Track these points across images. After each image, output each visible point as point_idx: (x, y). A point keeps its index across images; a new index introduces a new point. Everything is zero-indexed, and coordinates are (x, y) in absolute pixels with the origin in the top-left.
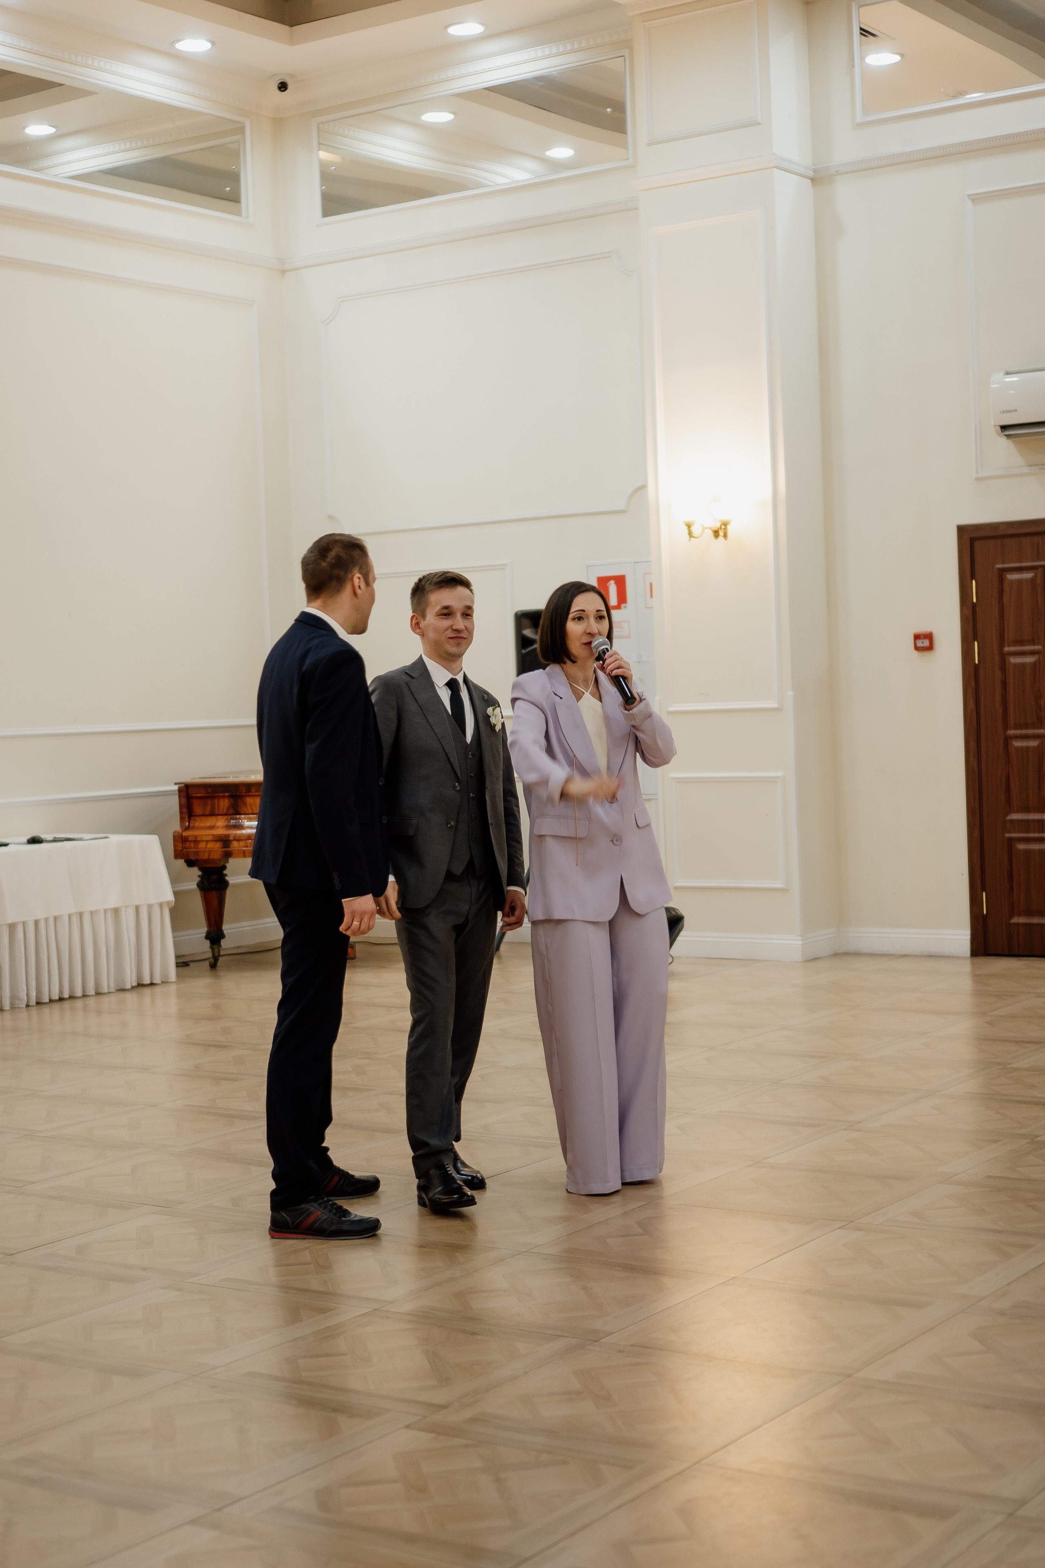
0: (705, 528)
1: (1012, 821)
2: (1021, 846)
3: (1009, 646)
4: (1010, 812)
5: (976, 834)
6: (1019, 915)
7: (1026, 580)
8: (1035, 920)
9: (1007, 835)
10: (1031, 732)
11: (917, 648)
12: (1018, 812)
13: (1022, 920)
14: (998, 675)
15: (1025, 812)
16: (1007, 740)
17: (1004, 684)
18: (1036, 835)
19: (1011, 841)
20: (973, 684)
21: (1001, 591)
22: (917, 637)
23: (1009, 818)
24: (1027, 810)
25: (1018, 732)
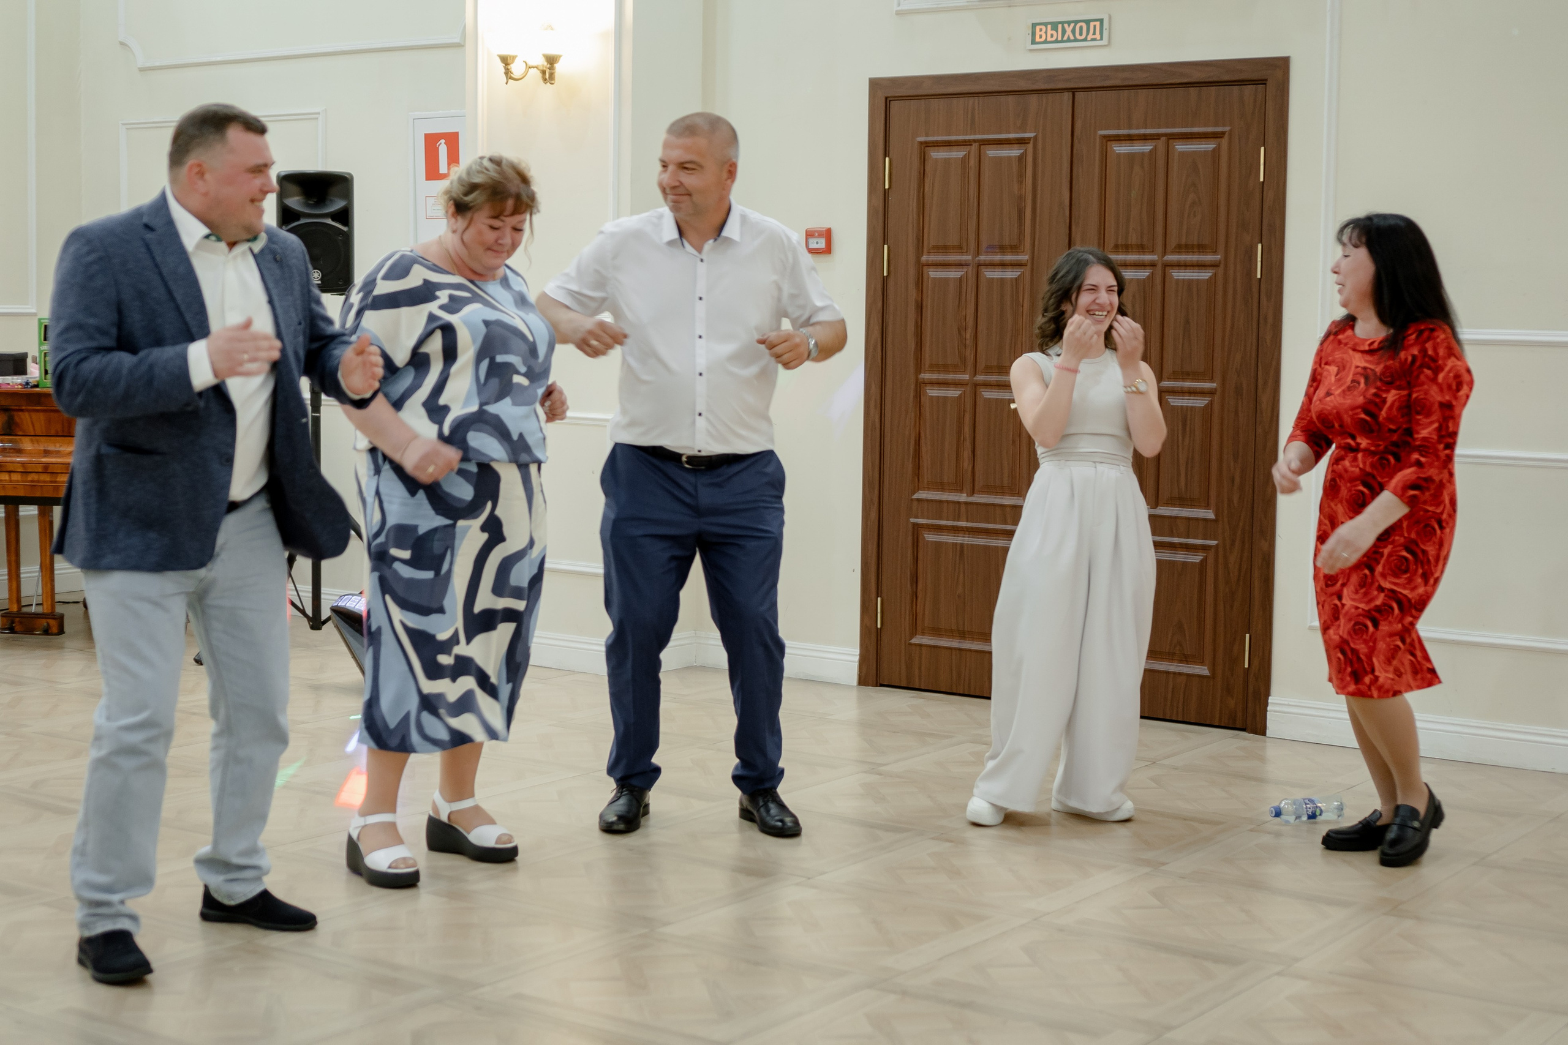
0: (530, 68)
1: (918, 500)
2: (930, 537)
3: (929, 253)
4: (918, 489)
5: (874, 515)
6: (923, 633)
7: (956, 159)
8: (943, 642)
9: (912, 520)
10: (950, 377)
11: (811, 251)
12: (929, 489)
13: (926, 640)
14: (913, 294)
15: (935, 489)
16: (920, 385)
17: (920, 307)
18: (950, 523)
19: (916, 526)
20: (880, 304)
21: (923, 175)
22: (809, 234)
23: (916, 496)
24: (941, 487)
25: (934, 376)
